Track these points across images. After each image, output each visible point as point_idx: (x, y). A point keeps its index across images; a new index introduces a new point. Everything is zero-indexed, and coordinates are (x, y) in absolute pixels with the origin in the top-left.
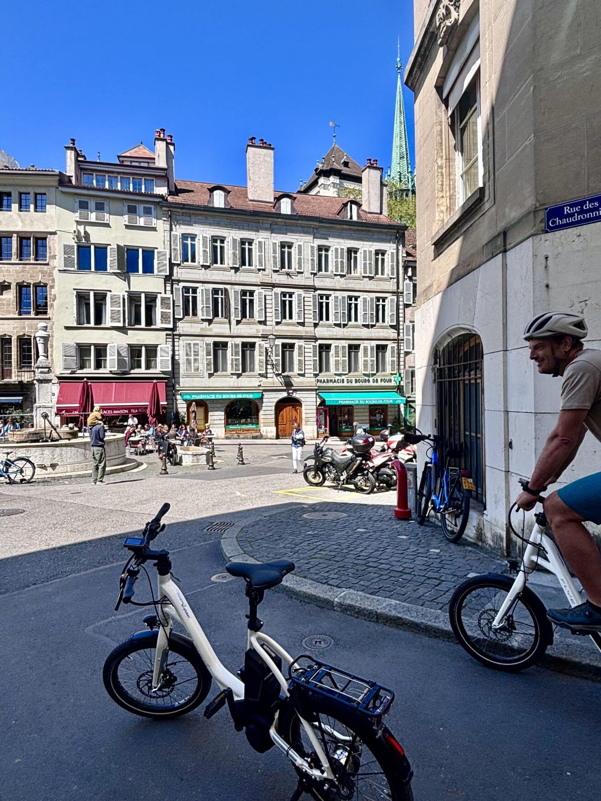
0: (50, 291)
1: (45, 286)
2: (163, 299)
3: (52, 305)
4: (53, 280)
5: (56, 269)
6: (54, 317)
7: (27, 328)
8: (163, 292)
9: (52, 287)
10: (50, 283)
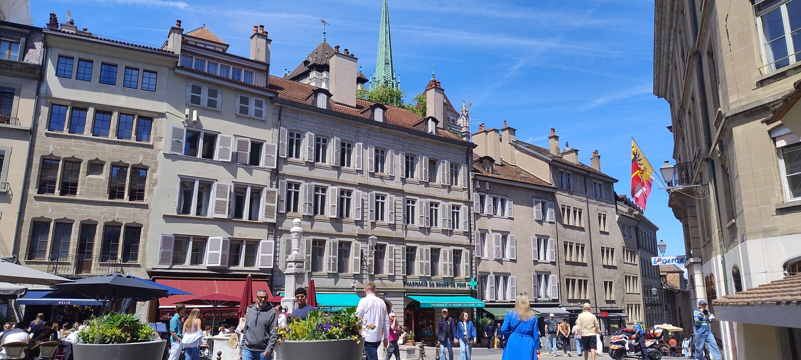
0: (151, 175)
1: (146, 169)
2: (268, 192)
3: (151, 191)
4: (156, 164)
5: (161, 152)
6: (152, 203)
7: (118, 214)
8: (269, 185)
9: (154, 171)
10: (152, 167)
